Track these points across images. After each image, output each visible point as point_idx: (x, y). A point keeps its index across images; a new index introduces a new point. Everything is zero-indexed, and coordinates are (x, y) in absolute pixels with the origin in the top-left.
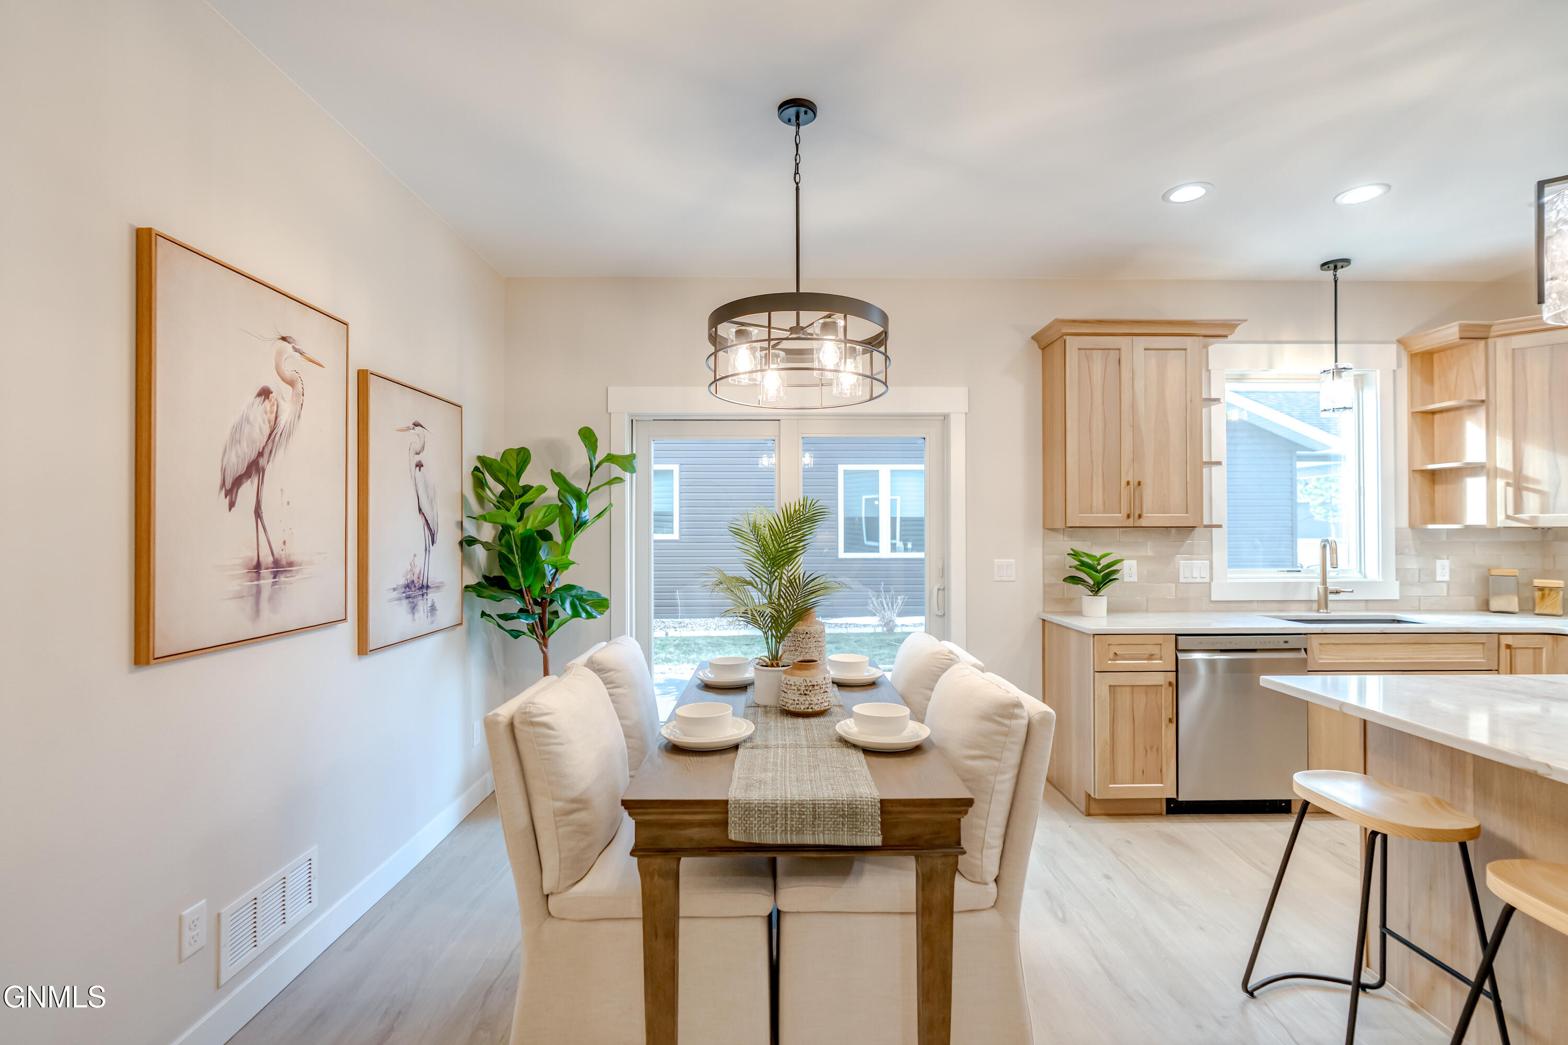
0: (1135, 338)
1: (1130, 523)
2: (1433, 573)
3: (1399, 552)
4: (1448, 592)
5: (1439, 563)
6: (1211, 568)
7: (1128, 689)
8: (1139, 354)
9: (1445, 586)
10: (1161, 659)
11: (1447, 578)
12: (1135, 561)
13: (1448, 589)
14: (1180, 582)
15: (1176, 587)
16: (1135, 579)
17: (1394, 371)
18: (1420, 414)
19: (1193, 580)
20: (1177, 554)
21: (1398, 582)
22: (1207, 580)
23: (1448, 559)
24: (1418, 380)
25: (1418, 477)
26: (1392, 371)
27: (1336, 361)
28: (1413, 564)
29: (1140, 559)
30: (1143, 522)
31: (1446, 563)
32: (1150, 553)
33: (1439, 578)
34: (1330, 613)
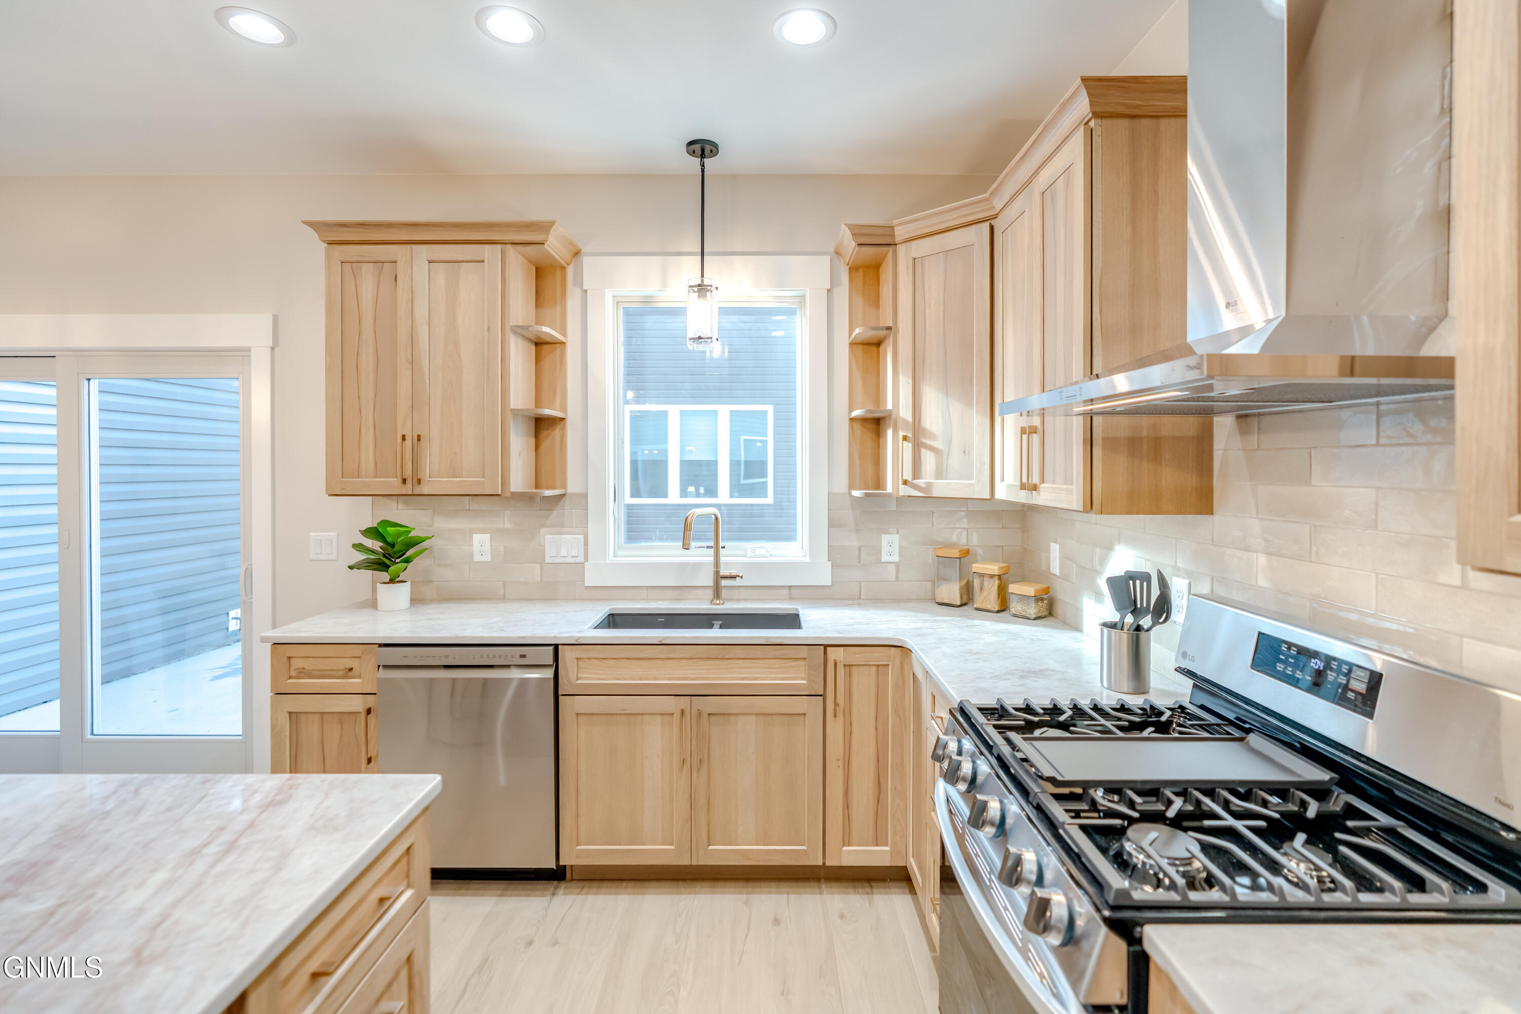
0: (414, 246)
1: (408, 489)
2: (878, 550)
3: (832, 524)
4: (897, 577)
5: (885, 538)
6: (586, 544)
7: (317, 716)
8: (421, 268)
9: (892, 568)
10: (360, 677)
11: (895, 558)
12: (488, 535)
13: (897, 571)
14: (546, 561)
15: (541, 568)
16: (487, 558)
17: (828, 291)
18: (860, 346)
19: (562, 560)
20: (543, 526)
21: (830, 562)
22: (581, 559)
23: (898, 533)
24: (859, 301)
25: (858, 427)
26: (826, 290)
27: (702, 276)
28: (851, 541)
29: (495, 534)
30: (425, 489)
31: (895, 538)
32: (508, 525)
33: (885, 558)
34: (723, 604)
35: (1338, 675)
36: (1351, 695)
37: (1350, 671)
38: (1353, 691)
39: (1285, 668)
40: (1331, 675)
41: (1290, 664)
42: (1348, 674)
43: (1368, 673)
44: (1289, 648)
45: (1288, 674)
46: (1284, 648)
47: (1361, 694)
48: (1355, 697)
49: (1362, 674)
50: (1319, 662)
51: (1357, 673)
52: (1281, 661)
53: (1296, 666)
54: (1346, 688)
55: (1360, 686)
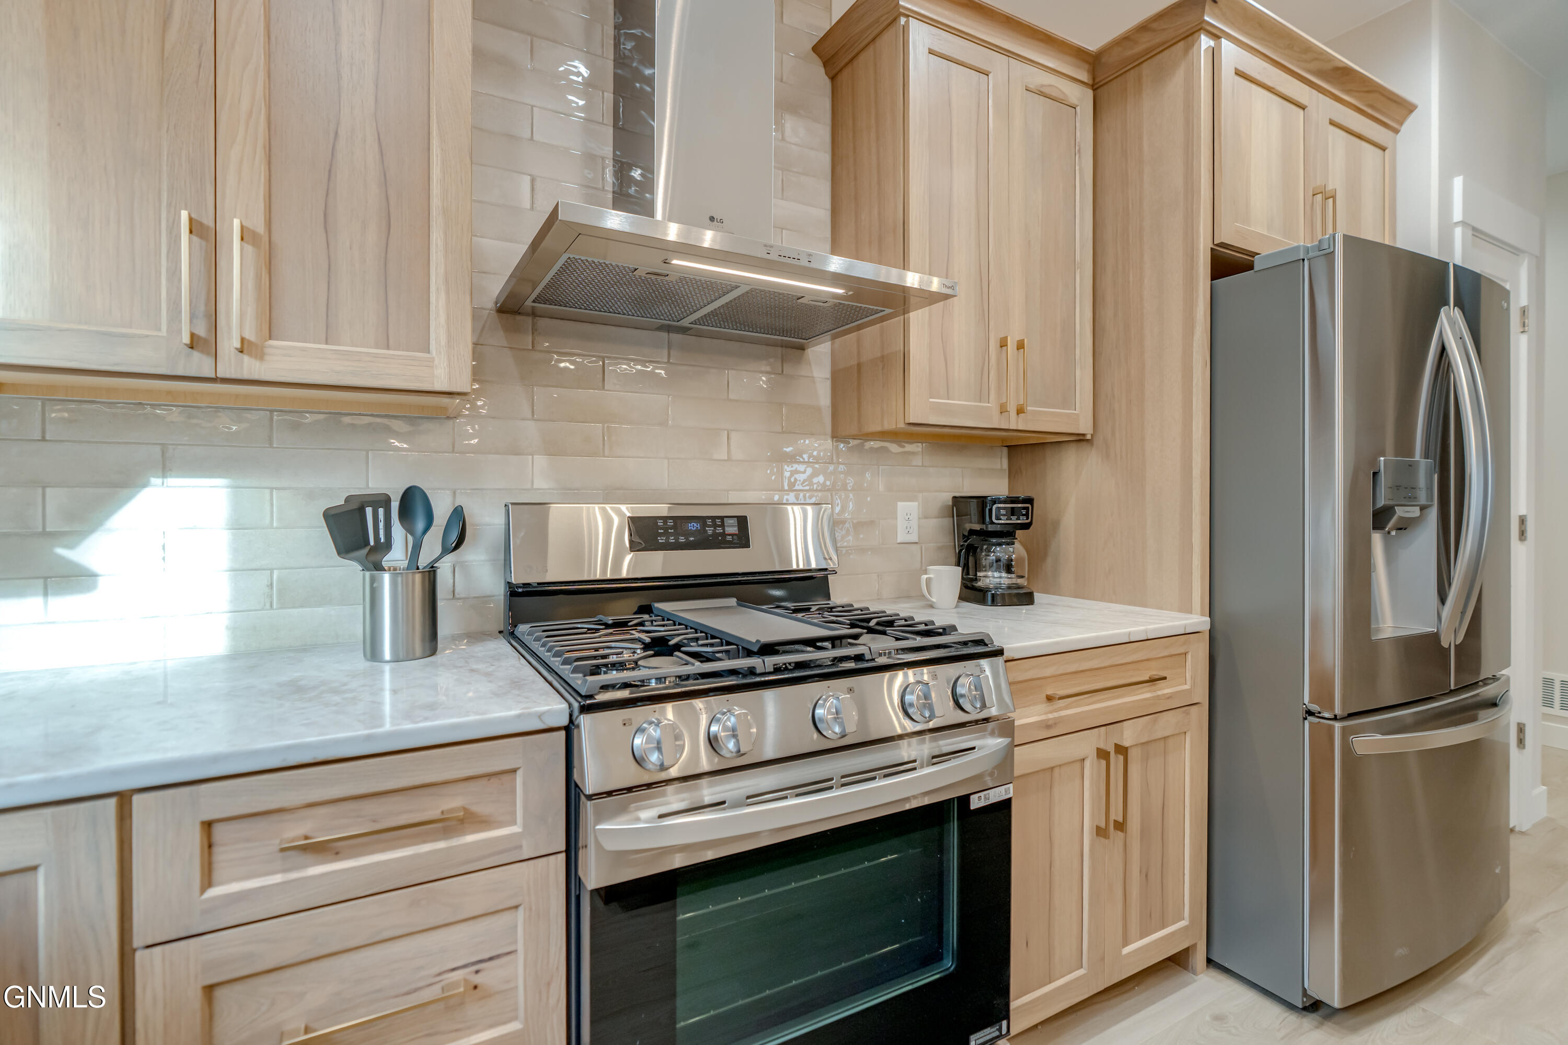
35: (715, 528)
36: (729, 538)
37: (723, 522)
38: (729, 535)
39: (668, 538)
40: (710, 530)
41: (671, 534)
42: (723, 526)
43: (736, 519)
44: (665, 523)
45: (672, 542)
46: (660, 523)
47: (735, 534)
48: (732, 538)
49: (732, 522)
50: (695, 525)
51: (728, 522)
52: (661, 535)
53: (676, 535)
54: (724, 534)
55: (732, 528)
